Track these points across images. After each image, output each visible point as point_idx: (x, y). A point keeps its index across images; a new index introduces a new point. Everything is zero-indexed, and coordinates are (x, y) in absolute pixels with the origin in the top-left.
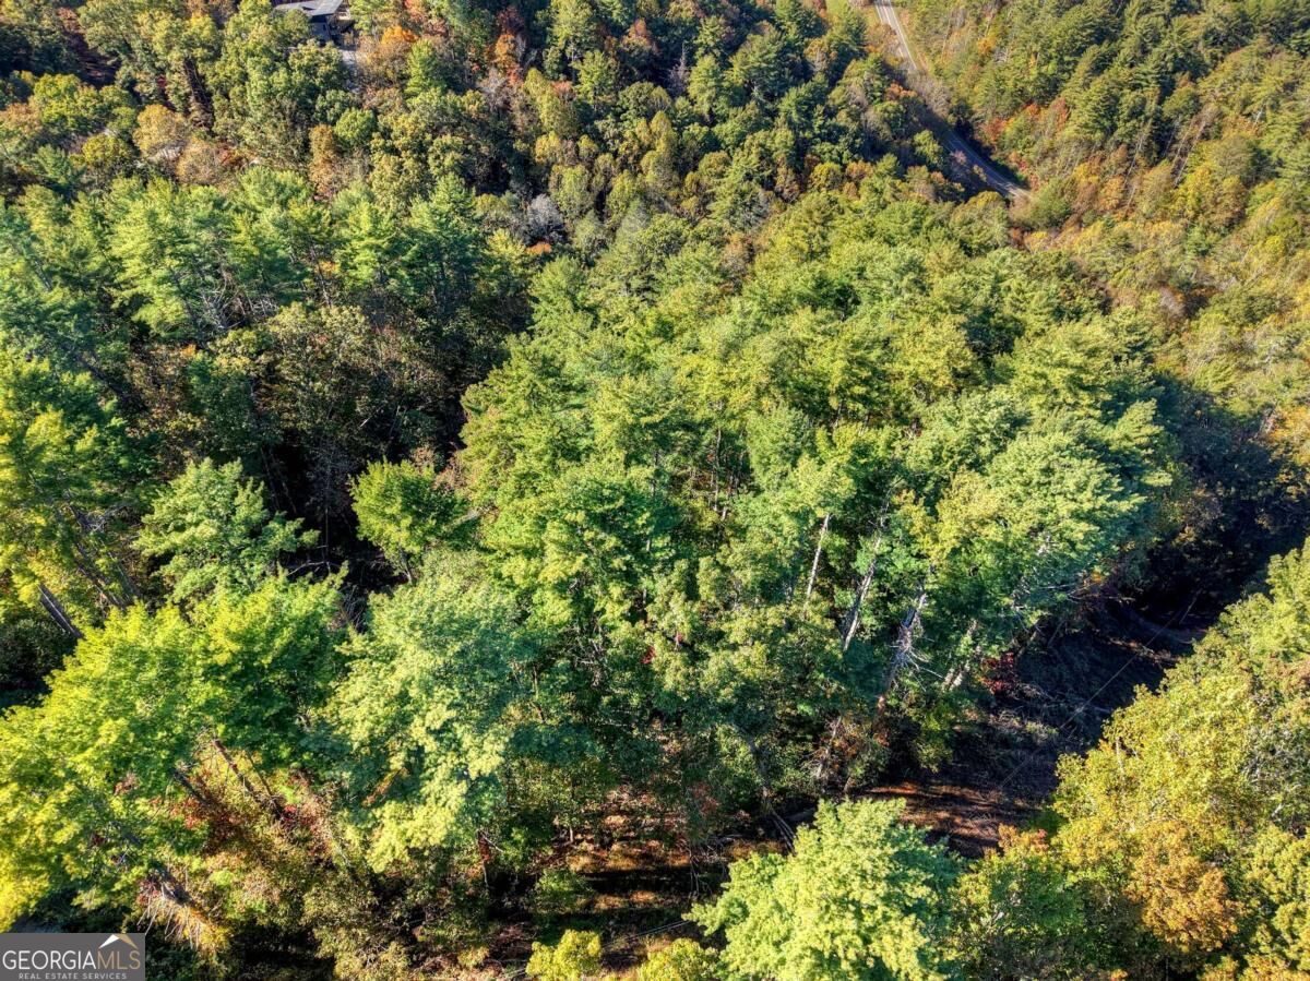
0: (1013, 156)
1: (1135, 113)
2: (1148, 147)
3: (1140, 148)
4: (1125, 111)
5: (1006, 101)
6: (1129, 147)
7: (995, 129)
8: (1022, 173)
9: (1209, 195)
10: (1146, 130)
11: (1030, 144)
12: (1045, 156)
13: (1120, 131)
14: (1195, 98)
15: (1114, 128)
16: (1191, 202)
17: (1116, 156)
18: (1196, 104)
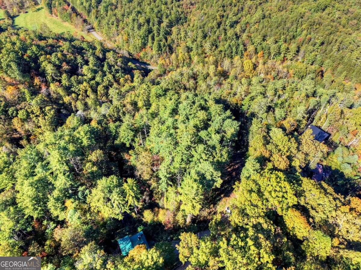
0: (145, 60)
1: (164, 46)
2: (169, 52)
3: (168, 52)
4: (162, 46)
5: (138, 50)
6: (166, 52)
7: (138, 55)
8: (148, 62)
9: (184, 57)
10: (168, 48)
11: (147, 57)
12: (151, 58)
13: (163, 50)
14: (172, 39)
15: (162, 49)
16: (182, 59)
17: (165, 55)
18: (173, 41)
